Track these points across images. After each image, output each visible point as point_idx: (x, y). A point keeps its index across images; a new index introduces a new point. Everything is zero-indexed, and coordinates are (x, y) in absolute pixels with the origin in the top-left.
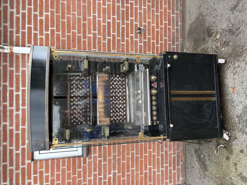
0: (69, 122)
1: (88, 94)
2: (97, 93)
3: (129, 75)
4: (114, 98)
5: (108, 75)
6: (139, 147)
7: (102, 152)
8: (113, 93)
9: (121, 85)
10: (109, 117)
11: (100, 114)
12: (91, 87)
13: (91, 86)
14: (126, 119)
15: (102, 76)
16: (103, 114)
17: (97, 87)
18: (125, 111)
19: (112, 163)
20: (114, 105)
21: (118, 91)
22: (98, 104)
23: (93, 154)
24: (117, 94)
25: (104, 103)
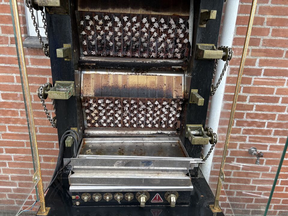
0: (86, 10)
1: (145, 55)
2: (147, 72)
3: (178, 138)
4: (135, 106)
5: (181, 98)
7: (36, 76)
8: (144, 106)
9: (159, 121)
10: (96, 95)
11: (103, 77)
12: (159, 61)
13: (162, 61)
14: (93, 127)
15: (181, 85)
16: (103, 82)
17: (158, 74)
18: (108, 127)
19: (16, 93)
20: (120, 106)
21: (148, 115)
22: (123, 73)
23: (31, 59)
24: (143, 112)
25: (124, 87)
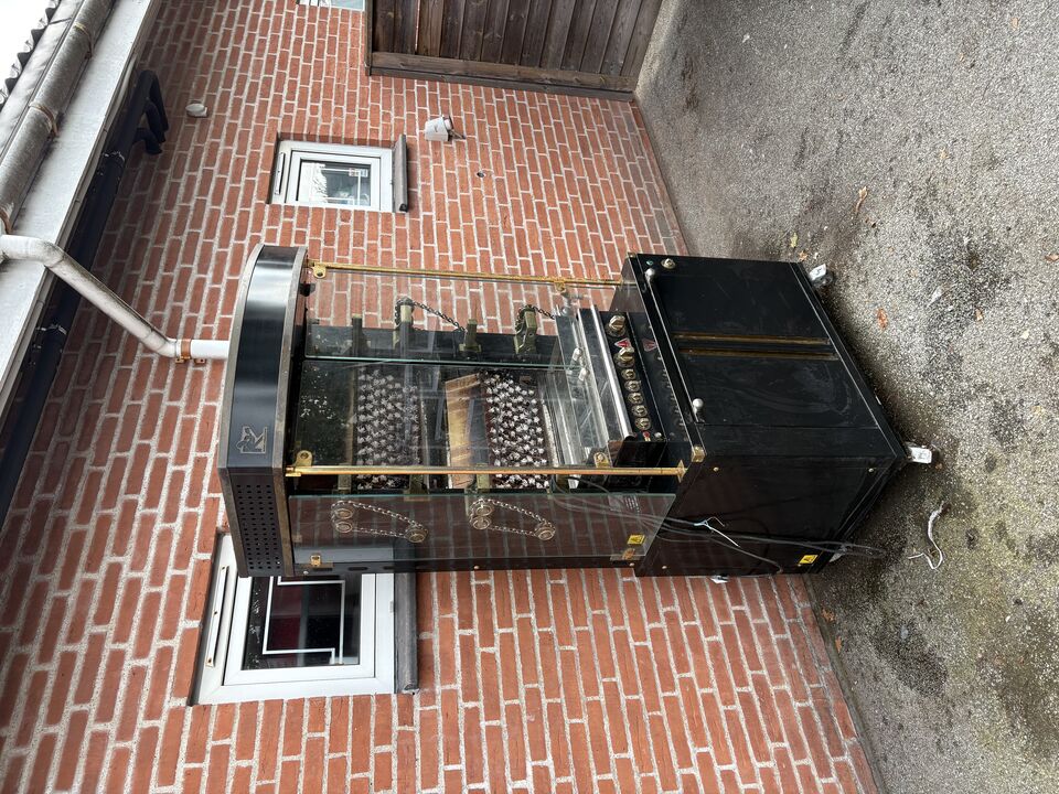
5: (478, 375)
6: (635, 660)
7: (479, 676)
8: (499, 419)
9: (524, 406)
15: (458, 380)
19: (525, 725)
20: (504, 451)
21: (516, 418)
23: (443, 684)
24: (512, 424)
25: (470, 449)
